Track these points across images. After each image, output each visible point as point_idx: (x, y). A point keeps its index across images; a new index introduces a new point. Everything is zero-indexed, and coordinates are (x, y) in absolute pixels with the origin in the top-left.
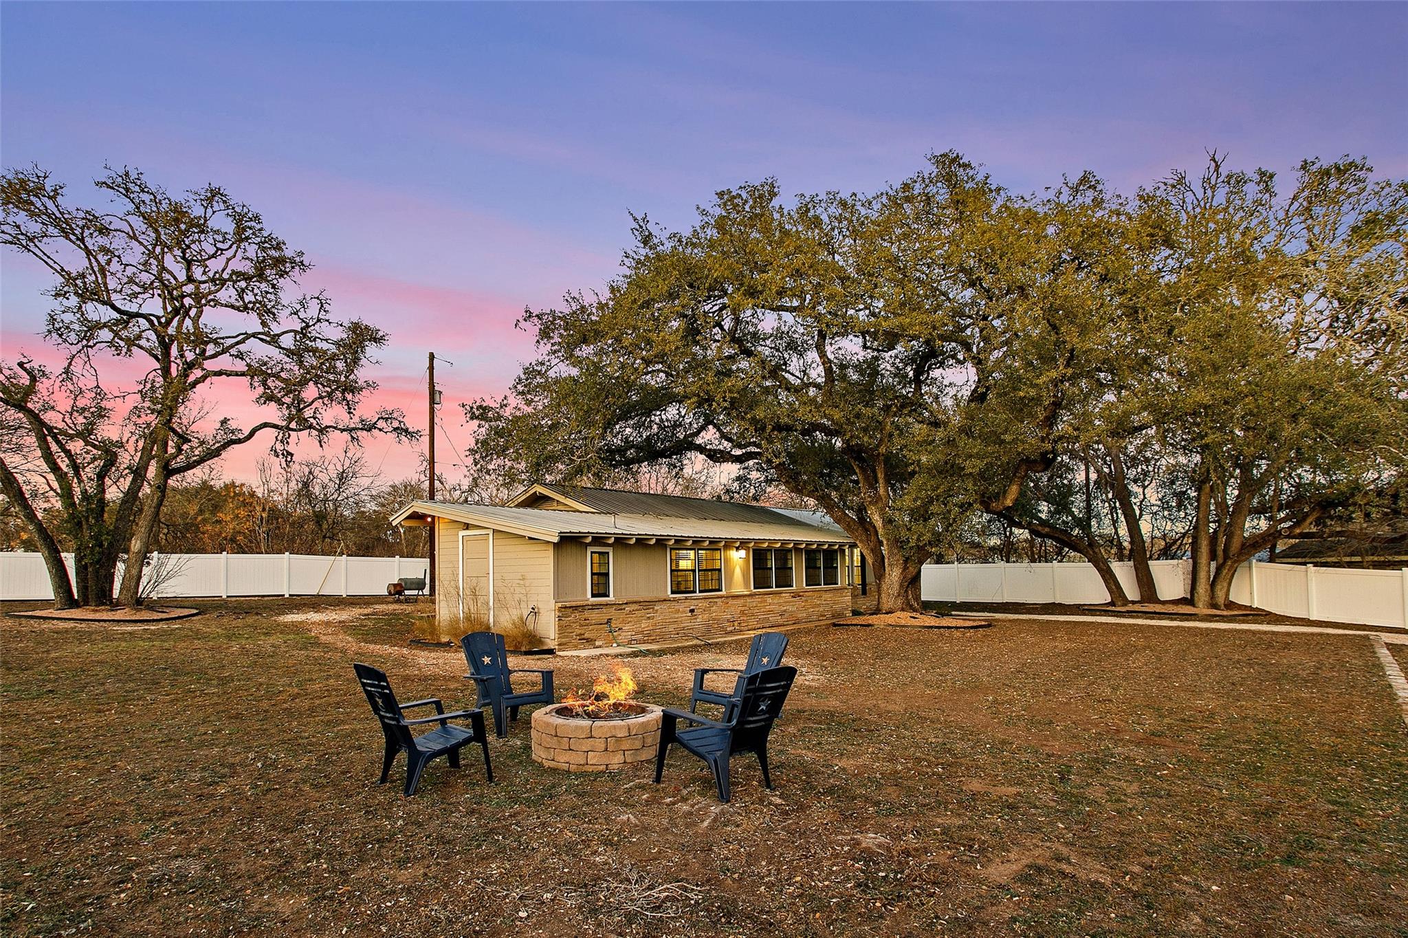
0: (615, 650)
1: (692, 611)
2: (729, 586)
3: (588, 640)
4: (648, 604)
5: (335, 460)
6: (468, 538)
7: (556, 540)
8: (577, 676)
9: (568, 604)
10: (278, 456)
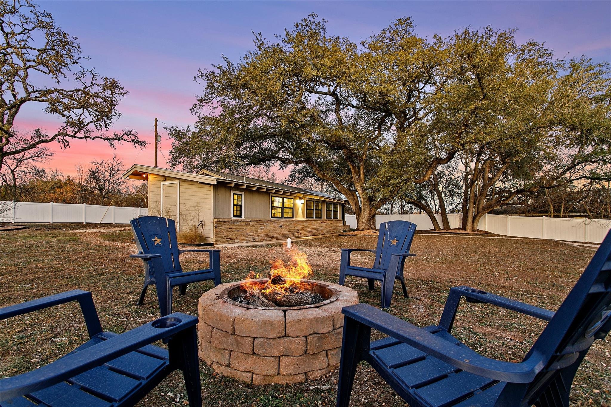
0: (245, 244)
1: (281, 227)
2: (296, 216)
3: (231, 239)
4: (261, 222)
5: (108, 162)
6: (166, 186)
7: (215, 183)
8: (229, 257)
9: (221, 220)
10: (59, 142)
